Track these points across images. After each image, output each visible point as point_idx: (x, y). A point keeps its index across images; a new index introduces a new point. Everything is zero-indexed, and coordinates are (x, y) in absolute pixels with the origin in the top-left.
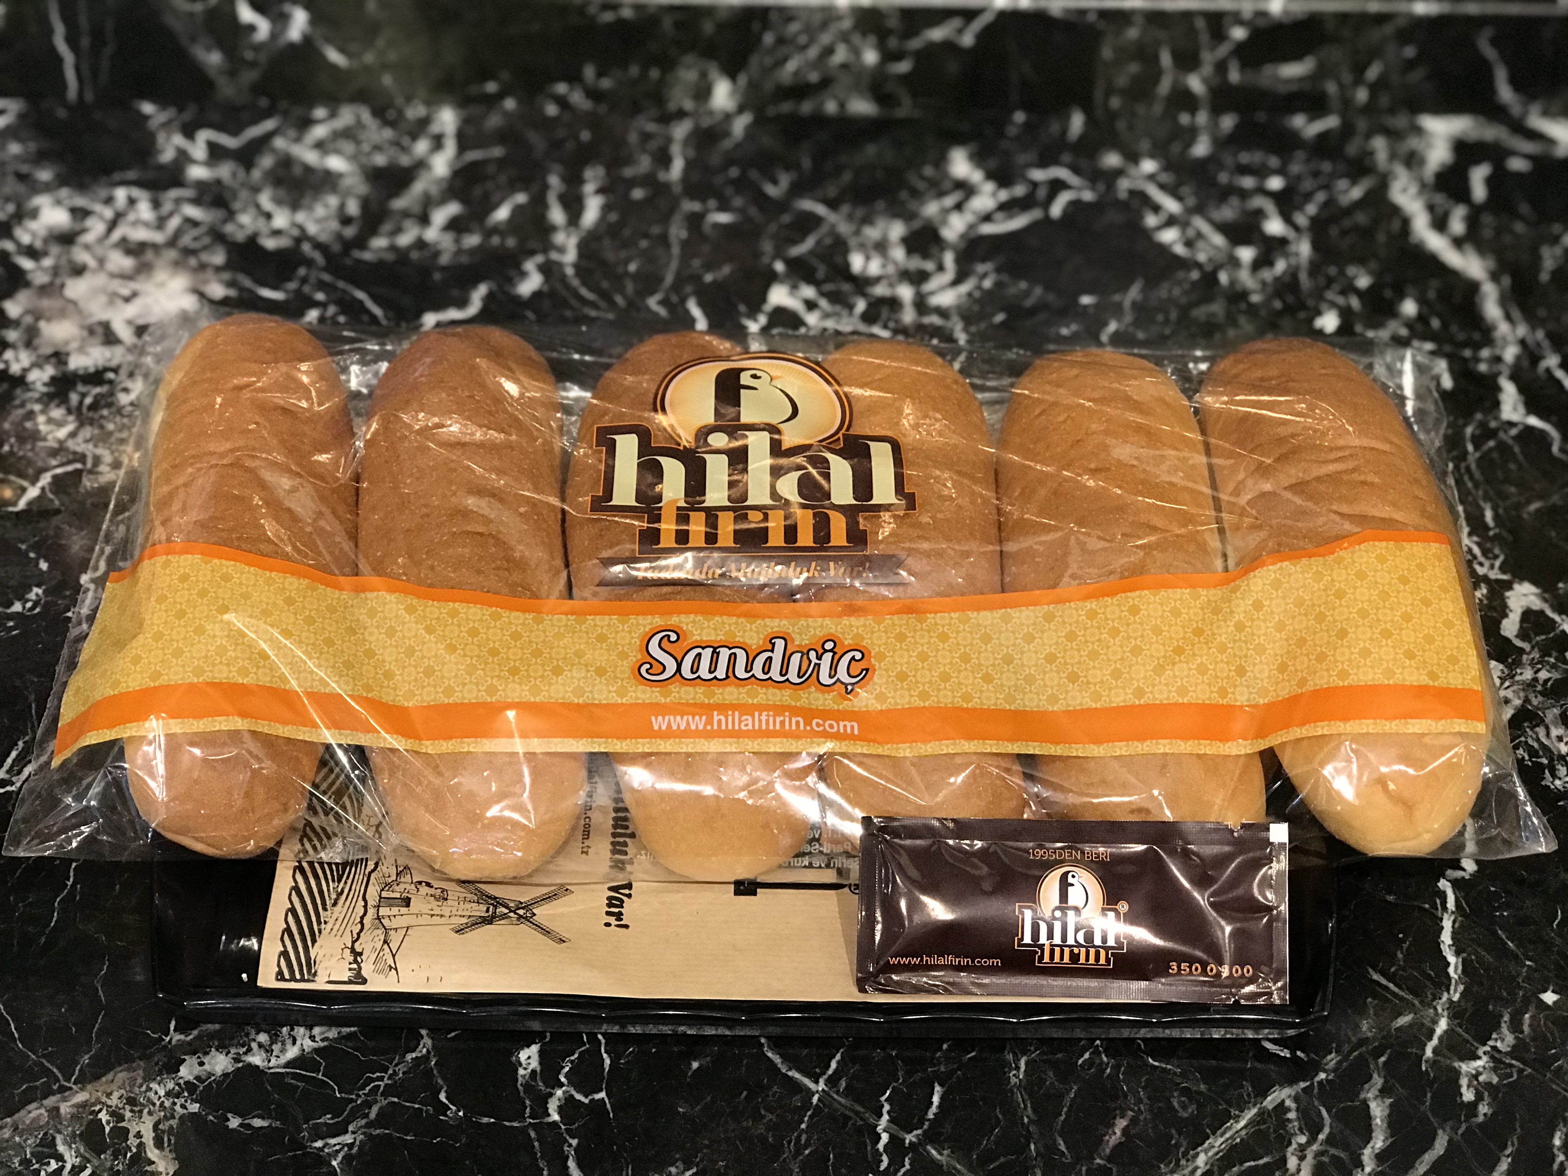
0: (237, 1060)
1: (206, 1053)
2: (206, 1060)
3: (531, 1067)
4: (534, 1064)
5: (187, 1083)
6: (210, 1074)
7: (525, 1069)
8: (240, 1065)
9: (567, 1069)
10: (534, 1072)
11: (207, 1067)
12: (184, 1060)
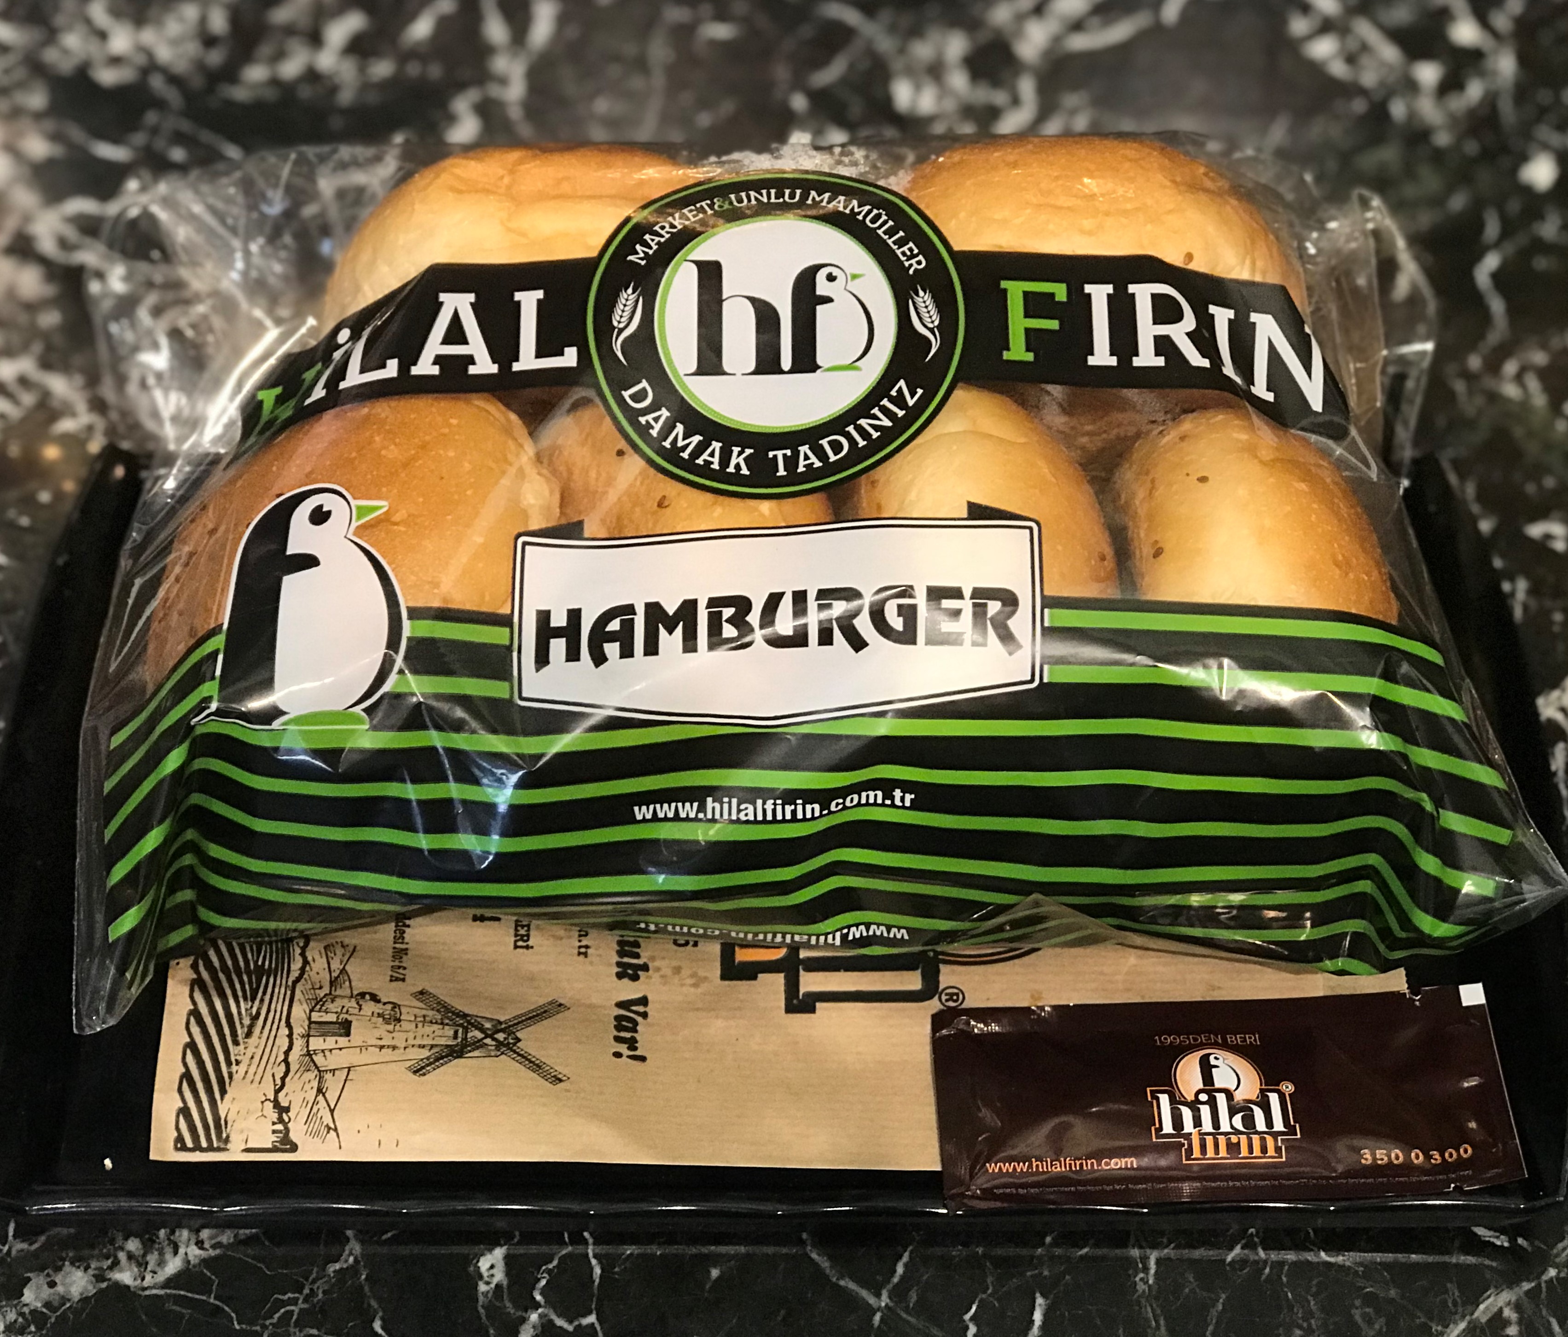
0: (100, 1277)
1: (59, 1269)
2: (58, 1279)
3: (495, 1281)
4: (499, 1276)
5: (34, 1312)
6: (64, 1299)
7: (488, 1283)
8: (104, 1285)
9: (543, 1282)
10: (498, 1286)
11: (60, 1289)
12: (29, 1280)
